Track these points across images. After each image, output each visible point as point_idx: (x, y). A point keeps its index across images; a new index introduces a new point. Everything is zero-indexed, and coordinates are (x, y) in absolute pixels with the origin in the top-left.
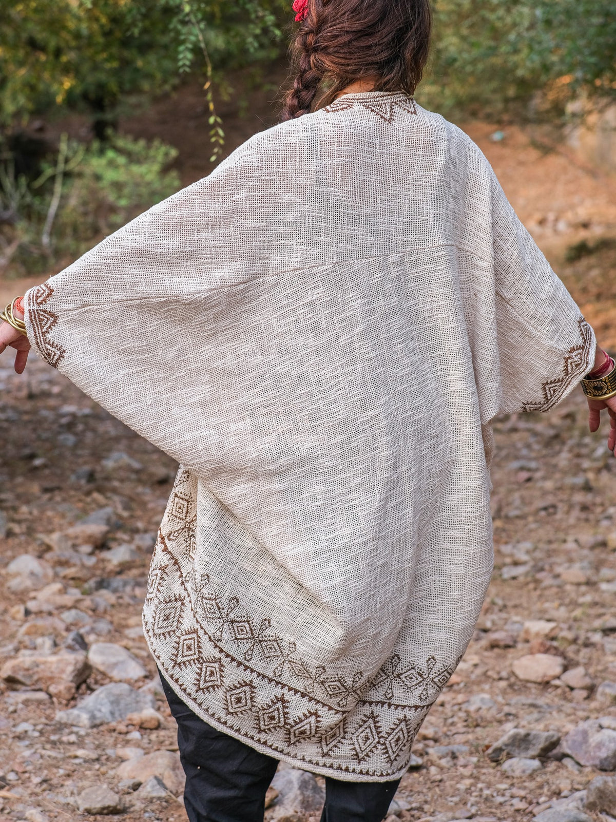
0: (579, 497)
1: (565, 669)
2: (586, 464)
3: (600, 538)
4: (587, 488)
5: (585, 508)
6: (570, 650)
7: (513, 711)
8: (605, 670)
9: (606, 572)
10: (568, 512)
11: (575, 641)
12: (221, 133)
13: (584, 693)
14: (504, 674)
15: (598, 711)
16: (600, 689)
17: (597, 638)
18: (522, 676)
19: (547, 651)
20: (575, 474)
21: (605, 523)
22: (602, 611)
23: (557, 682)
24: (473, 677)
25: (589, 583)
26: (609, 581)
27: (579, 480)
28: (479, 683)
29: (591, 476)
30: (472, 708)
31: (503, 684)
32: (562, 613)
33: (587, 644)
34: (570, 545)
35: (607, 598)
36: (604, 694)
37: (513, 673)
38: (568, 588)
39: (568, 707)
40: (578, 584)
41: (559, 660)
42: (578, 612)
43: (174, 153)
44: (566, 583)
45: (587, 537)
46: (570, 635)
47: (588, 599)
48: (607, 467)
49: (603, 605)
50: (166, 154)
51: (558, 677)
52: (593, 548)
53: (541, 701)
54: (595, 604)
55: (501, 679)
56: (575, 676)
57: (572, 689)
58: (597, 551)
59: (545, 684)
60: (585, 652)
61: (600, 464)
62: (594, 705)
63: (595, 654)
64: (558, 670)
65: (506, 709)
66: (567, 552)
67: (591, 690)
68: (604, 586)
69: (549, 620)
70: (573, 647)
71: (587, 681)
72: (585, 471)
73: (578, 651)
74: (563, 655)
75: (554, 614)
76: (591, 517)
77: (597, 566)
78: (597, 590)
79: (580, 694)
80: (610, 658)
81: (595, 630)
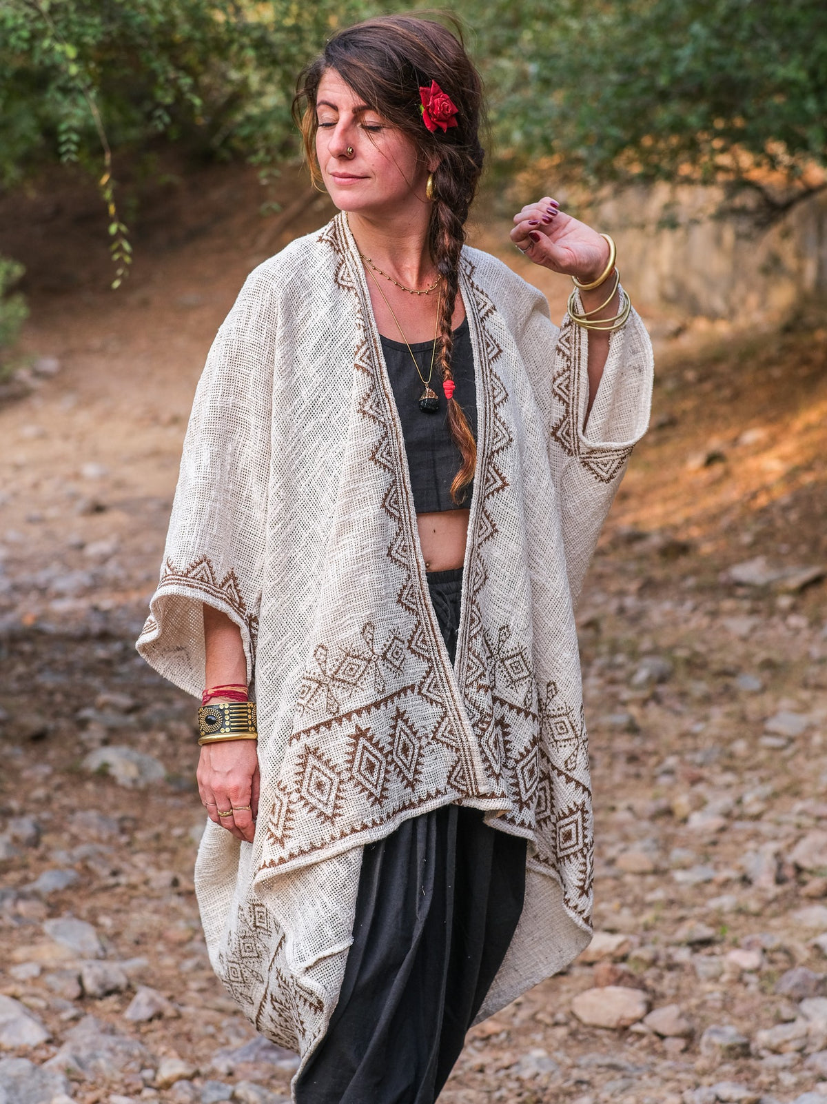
0: (624, 743)
1: (650, 1008)
2: (626, 694)
3: (663, 803)
4: (632, 729)
5: (632, 758)
6: (649, 975)
7: (586, 1077)
8: (703, 1004)
9: (678, 854)
10: (610, 766)
11: (653, 962)
13: (681, 1044)
14: (560, 1017)
15: (708, 1073)
16: (704, 1038)
17: (683, 955)
18: (586, 1018)
19: (619, 980)
20: (611, 710)
21: (665, 780)
22: (682, 913)
23: (638, 1028)
24: (517, 1022)
25: (657, 871)
26: (685, 867)
27: (620, 718)
28: (525, 1032)
29: (634, 710)
30: (526, 1075)
31: (561, 1032)
32: (625, 918)
33: (671, 967)
34: (622, 816)
35: (686, 893)
36: (710, 1045)
37: (573, 1015)
38: (629, 879)
39: (663, 1065)
40: (643, 874)
41: (640, 995)
42: (648, 916)
43: (18, 270)
44: (625, 872)
45: (645, 802)
46: (646, 953)
47: (659, 895)
48: (656, 698)
49: (681, 904)
50: (8, 272)
51: (641, 1021)
52: (654, 817)
53: (621, 1059)
54: (671, 903)
55: (556, 1024)
56: (666, 1018)
57: (662, 1037)
58: (661, 822)
59: (622, 1030)
60: (669, 976)
61: (645, 693)
62: (701, 1063)
63: (686, 982)
64: (639, 1010)
65: (575, 1074)
66: (620, 826)
67: (690, 1037)
68: (679, 876)
69: (612, 931)
70: (653, 973)
71: (684, 1025)
72: (625, 704)
73: (660, 978)
74: (644, 989)
75: (616, 920)
76: (644, 771)
77: (665, 844)
78: (671, 881)
79: (677, 1045)
80: (708, 987)
81: (678, 944)
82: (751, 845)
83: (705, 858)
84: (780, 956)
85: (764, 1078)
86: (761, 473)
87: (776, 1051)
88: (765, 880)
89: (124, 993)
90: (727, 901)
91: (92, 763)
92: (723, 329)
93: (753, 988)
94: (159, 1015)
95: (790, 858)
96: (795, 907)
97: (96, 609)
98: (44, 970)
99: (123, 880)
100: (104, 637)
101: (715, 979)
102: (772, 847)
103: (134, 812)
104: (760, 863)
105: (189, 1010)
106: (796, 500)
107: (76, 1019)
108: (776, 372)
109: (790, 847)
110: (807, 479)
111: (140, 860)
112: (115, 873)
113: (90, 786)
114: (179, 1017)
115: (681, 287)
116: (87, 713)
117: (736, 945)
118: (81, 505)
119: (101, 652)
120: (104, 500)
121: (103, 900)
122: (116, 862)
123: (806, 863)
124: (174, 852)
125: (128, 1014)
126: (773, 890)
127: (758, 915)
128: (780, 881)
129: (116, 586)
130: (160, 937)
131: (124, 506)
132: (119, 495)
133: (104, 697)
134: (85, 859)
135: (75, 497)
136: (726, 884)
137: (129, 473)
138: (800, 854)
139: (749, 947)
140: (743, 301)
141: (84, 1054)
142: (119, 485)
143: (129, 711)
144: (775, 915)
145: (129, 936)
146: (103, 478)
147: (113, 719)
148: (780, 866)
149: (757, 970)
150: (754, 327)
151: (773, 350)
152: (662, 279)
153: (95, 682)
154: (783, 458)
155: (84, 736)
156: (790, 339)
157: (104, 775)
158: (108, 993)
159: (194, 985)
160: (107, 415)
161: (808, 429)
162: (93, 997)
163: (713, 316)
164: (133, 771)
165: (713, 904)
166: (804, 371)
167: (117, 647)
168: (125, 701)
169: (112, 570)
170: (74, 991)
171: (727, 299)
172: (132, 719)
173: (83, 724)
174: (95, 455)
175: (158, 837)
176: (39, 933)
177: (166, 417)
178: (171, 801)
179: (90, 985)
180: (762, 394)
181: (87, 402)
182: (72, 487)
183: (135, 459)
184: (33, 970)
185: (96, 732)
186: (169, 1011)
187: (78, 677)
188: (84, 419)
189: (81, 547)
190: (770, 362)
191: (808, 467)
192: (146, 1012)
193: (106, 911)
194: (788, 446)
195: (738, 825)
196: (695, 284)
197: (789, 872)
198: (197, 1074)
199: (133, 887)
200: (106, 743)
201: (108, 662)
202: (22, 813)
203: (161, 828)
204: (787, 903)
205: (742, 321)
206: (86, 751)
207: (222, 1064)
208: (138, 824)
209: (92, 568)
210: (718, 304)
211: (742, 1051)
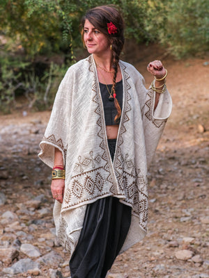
1: (193, 255)
7: (171, 271)
11: (200, 245)
13: (199, 265)
14: (172, 257)
15: (202, 271)
16: (204, 263)
18: (178, 258)
19: (188, 248)
23: (190, 260)
24: (160, 258)
28: (162, 260)
30: (156, 270)
31: (171, 260)
32: (199, 234)
33: (205, 246)
34: (207, 210)
36: (205, 265)
37: (175, 257)
38: (203, 225)
39: (191, 270)
40: (207, 224)
41: (192, 252)
42: (205, 235)
44: (202, 223)
46: (198, 243)
51: (190, 258)
53: (182, 267)
55: (170, 259)
56: (196, 258)
57: (195, 263)
59: (186, 261)
60: (204, 249)
62: (201, 269)
63: (207, 250)
64: (190, 256)
66: (206, 212)
67: (202, 263)
69: (192, 237)
70: (199, 247)
71: (201, 260)
73: (201, 249)
74: (194, 250)
75: (196, 235)
98: (46, 240)
107: (50, 251)
141: (46, 259)
162: (57, 247)
170: (52, 245)
176: (48, 231)
179: (56, 244)
184: (43, 239)
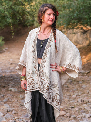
0: (66, 88)
2: (67, 83)
3: (70, 94)
4: (67, 87)
5: (67, 90)
6: (67, 111)
8: (72, 113)
9: (71, 99)
10: (65, 91)
11: (67, 109)
12: (13, 34)
15: (72, 119)
16: (71, 116)
17: (70, 109)
19: (63, 111)
21: (70, 92)
25: (69, 101)
26: (72, 100)
27: (66, 86)
29: (68, 85)
32: (65, 105)
33: (69, 110)
34: (66, 95)
35: (72, 103)
38: (66, 101)
39: (67, 119)
40: (67, 101)
41: (65, 112)
42: (67, 105)
43: (3, 38)
45: (68, 94)
46: (66, 108)
47: (69, 103)
48: (70, 84)
49: (71, 104)
50: (2, 38)
51: (65, 115)
52: (69, 96)
53: (63, 118)
54: (70, 104)
56: (68, 114)
57: (67, 116)
58: (70, 96)
59: (63, 116)
60: (69, 111)
61: (69, 83)
62: (71, 119)
63: (70, 111)
64: (65, 114)
65: (58, 119)
66: (65, 96)
67: (70, 116)
68: (71, 101)
69: (63, 106)
70: (67, 110)
72: (67, 84)
74: (66, 111)
75: (64, 105)
76: (68, 91)
77: (70, 98)
78: (70, 102)
79: (69, 117)
80: (73, 112)
81: (70, 108)
82: (79, 98)
83: (74, 100)
84: (80, 109)
85: (77, 120)
86: (84, 61)
87: (79, 118)
88: (80, 102)
89: (12, 111)
90: (76, 104)
91: (10, 89)
92: (81, 46)
93: (77, 112)
94: (15, 113)
95: (83, 100)
96: (83, 104)
97: (11, 74)
98: (4, 109)
99: (12, 101)
100: (12, 77)
101: (73, 111)
102: (81, 99)
103: (14, 94)
104: (79, 100)
105: (18, 113)
106: (87, 64)
107: (7, 113)
108: (86, 50)
109: (83, 99)
110: (89, 61)
111: (14, 99)
112: (12, 100)
113: (9, 92)
114: (17, 114)
115: (77, 41)
116: (9, 84)
117: (76, 108)
118: (10, 64)
119: (11, 78)
120: (12, 63)
121: (10, 102)
122: (12, 99)
123: (84, 100)
124: (18, 98)
125: (12, 113)
126: (81, 103)
127: (79, 105)
128: (81, 102)
129: (13, 72)
130: (16, 106)
131: (15, 64)
132: (14, 63)
133: (11, 83)
134: (8, 99)
135: (9, 63)
136: (76, 102)
137: (15, 60)
138: (84, 99)
139: (77, 108)
140: (84, 42)
141: (7, 116)
142: (14, 61)
143: (14, 84)
144: (81, 105)
145: (12, 106)
146: (12, 61)
147: (12, 85)
148: (82, 100)
149: (78, 110)
150: (85, 45)
151: (86, 48)
152: (75, 40)
153: (10, 81)
154: (87, 59)
155: (9, 87)
156: (88, 47)
157: (11, 90)
158: (10, 111)
159: (19, 111)
160: (13, 54)
161: (89, 56)
162: (9, 111)
163: (80, 44)
164: (14, 90)
165: (74, 104)
166: (89, 50)
167: (13, 78)
168: (14, 83)
169: (13, 70)
170: (6, 111)
171: (82, 42)
172: (14, 85)
173: (9, 86)
174: (12, 58)
175: (16, 97)
176: (3, 105)
177: (19, 54)
178: (18, 93)
179: (8, 110)
180: (85, 53)
181: (11, 53)
182: (9, 62)
183: (16, 59)
184: (2, 109)
185: (10, 86)
186: (16, 113)
187: (9, 81)
188: (10, 54)
189: (10, 68)
190: (86, 49)
191: (89, 60)
192: (14, 113)
193: (10, 104)
194: (87, 58)
195: (78, 96)
196: (78, 41)
197: (83, 101)
198: (19, 118)
199: (13, 101)
200: (11, 87)
201: (12, 80)
202: (2, 94)
203: (17, 96)
204: (82, 104)
205: (83, 45)
206: (9, 88)
207: (21, 118)
208: (14, 95)
209: (11, 70)
210: (81, 43)
211: (75, 118)
